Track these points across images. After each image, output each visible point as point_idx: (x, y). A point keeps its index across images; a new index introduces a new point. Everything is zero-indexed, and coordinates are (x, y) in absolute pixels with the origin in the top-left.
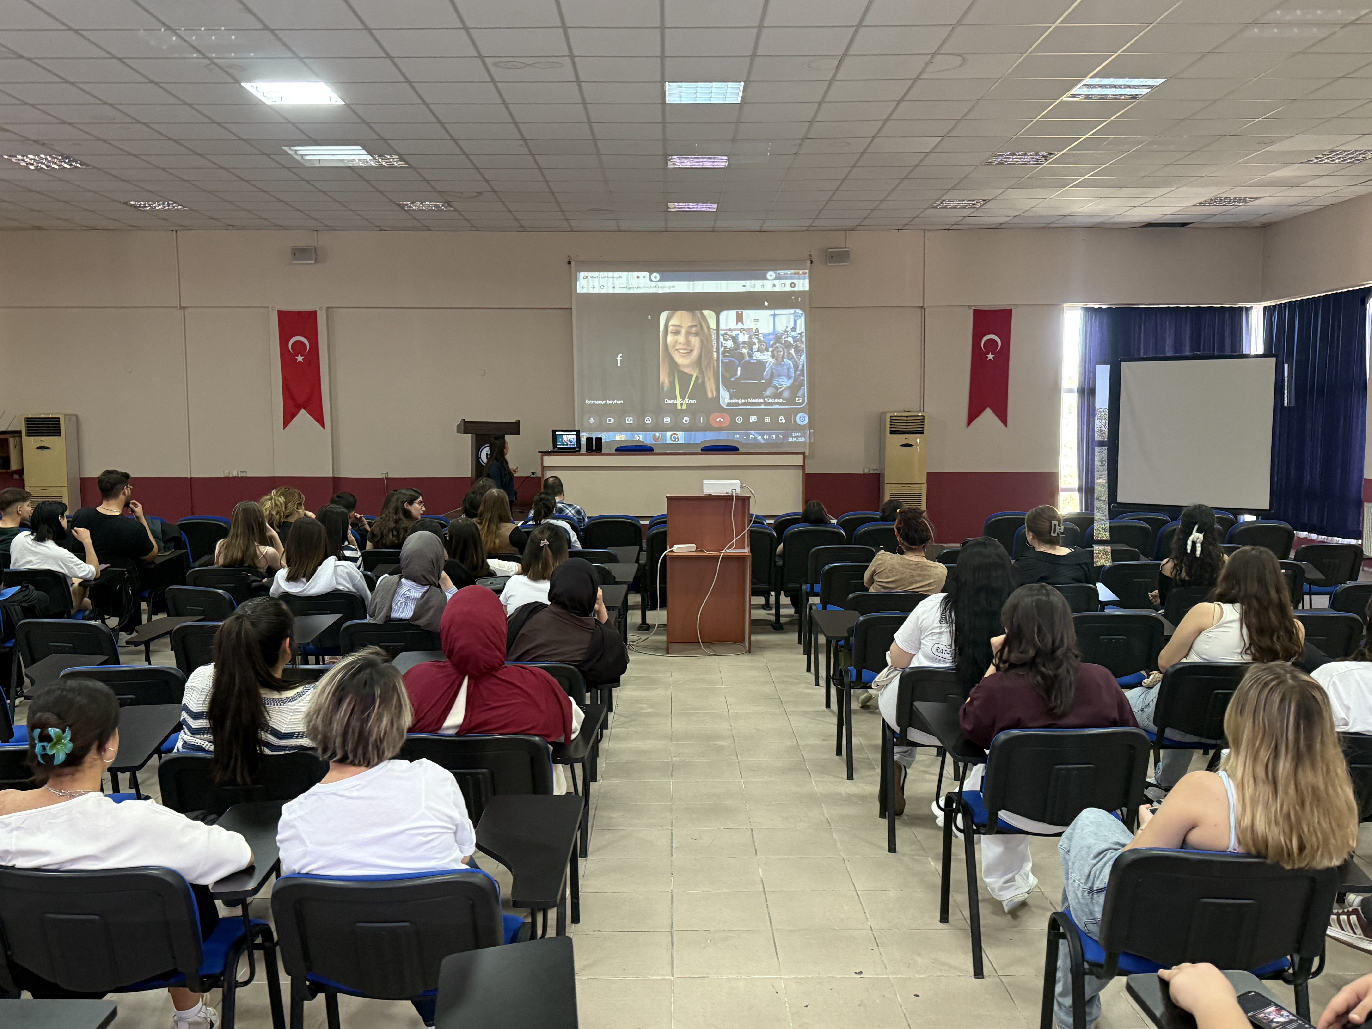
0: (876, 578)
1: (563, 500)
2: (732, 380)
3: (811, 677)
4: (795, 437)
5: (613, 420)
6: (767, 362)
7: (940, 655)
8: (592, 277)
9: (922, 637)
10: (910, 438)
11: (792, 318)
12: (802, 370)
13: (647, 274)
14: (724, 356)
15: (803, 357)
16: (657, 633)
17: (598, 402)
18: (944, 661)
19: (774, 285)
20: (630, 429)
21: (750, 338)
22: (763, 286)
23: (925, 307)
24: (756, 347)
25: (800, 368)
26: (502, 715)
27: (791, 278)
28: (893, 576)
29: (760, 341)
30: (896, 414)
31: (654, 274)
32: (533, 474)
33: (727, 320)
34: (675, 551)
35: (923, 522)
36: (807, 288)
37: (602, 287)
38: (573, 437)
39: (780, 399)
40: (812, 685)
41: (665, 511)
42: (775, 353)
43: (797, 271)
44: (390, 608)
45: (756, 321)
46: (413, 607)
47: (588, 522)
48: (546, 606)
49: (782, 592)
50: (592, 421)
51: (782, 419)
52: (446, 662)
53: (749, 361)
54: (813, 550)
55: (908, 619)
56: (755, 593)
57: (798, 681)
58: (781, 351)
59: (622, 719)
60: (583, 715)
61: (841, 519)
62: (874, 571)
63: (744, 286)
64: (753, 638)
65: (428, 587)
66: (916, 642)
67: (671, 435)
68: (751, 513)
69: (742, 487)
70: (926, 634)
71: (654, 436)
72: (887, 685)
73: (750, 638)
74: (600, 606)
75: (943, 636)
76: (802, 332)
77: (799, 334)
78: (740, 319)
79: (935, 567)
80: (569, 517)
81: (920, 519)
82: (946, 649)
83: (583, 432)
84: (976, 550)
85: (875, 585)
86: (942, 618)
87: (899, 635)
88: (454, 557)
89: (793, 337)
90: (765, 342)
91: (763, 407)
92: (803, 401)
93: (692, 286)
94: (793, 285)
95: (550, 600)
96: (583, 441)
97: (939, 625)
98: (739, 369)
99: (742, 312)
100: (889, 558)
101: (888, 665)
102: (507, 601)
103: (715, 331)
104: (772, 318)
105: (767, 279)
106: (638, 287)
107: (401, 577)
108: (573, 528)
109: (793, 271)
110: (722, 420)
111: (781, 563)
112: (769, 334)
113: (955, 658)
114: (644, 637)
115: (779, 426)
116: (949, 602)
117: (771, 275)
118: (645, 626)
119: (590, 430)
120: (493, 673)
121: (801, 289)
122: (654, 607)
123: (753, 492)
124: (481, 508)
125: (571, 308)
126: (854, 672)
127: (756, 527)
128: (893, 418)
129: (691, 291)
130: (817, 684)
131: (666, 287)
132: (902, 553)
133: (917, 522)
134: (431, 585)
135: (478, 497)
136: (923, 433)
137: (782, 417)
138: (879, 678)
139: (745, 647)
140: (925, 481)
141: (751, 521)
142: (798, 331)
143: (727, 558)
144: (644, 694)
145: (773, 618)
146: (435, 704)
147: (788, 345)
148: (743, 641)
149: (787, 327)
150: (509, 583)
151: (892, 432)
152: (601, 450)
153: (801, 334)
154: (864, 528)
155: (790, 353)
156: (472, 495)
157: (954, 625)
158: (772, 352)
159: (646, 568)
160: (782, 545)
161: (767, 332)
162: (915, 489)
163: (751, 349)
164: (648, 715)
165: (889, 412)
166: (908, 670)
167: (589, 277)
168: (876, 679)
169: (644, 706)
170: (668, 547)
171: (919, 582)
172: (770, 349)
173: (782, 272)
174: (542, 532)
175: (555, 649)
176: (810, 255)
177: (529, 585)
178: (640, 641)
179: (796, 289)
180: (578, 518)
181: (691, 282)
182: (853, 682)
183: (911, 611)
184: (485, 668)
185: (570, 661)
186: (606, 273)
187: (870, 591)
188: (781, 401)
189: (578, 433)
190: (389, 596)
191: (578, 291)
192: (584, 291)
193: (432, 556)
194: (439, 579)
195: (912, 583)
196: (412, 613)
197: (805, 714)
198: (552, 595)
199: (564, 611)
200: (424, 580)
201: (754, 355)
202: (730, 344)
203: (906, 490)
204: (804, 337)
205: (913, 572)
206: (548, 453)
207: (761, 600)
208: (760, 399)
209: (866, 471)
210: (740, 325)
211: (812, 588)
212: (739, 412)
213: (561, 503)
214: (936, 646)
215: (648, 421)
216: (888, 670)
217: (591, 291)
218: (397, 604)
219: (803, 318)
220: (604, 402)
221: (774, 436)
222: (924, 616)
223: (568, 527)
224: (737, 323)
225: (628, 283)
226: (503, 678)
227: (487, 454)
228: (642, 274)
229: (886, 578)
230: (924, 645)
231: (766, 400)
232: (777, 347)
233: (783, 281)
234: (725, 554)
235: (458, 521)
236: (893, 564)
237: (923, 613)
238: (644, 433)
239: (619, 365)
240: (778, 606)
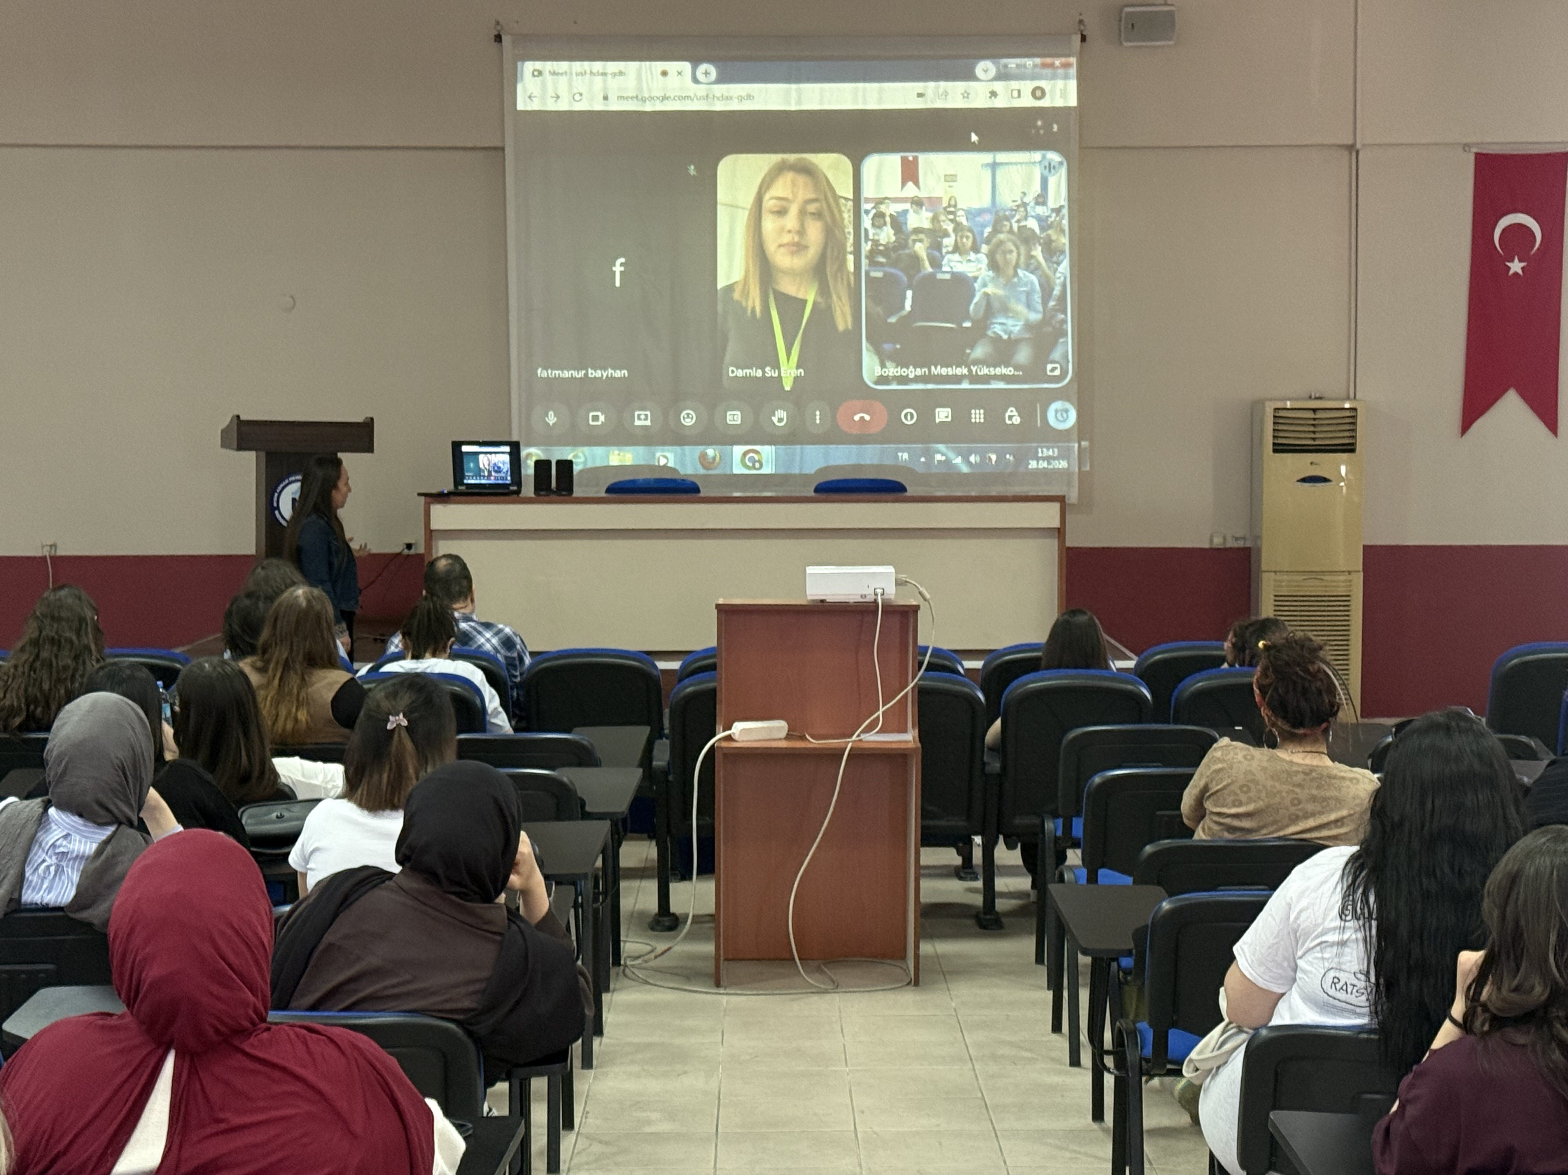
0: (1209, 805)
1: (473, 612)
2: (893, 320)
3: (1062, 1043)
4: (1043, 459)
5: (602, 418)
6: (975, 278)
7: (1342, 995)
8: (554, 73)
9: (1300, 953)
10: (1322, 464)
11: (1037, 172)
12: (1062, 298)
13: (686, 66)
14: (873, 263)
15: (1064, 267)
16: (692, 937)
17: (566, 374)
18: (1355, 1013)
19: (993, 94)
20: (647, 438)
21: (935, 219)
22: (966, 95)
23: (1358, 146)
24: (948, 242)
25: (1057, 291)
26: (256, 1146)
27: (1033, 78)
28: (1250, 800)
29: (958, 227)
30: (1289, 405)
31: (703, 67)
32: (409, 546)
33: (879, 176)
34: (736, 737)
35: (1319, 670)
36: (1073, 102)
37: (577, 97)
38: (501, 458)
39: (1006, 366)
40: (1065, 1065)
41: (713, 643)
42: (999, 257)
43: (1048, 60)
44: (21, 880)
45: (950, 178)
46: (76, 878)
47: (532, 666)
48: (390, 875)
49: (1001, 838)
50: (551, 419)
51: (1012, 416)
52: (121, 1017)
53: (932, 276)
54: (1072, 735)
55: (1266, 908)
56: (929, 838)
57: (1029, 1055)
58: (1011, 252)
59: (597, 1148)
60: (461, 1145)
61: (1146, 659)
62: (1206, 789)
63: (920, 95)
64: (926, 948)
65: (112, 829)
66: (1285, 964)
67: (745, 454)
68: (921, 642)
69: (899, 583)
70: (1309, 944)
71: (703, 456)
72: (1218, 1068)
73: (917, 947)
74: (529, 877)
75: (1347, 950)
76: (1062, 207)
77: (1053, 210)
78: (910, 173)
79: (1351, 780)
80: (487, 653)
81: (1313, 663)
82: (1355, 982)
83: (529, 445)
84: (1427, 741)
85: (1207, 821)
86: (1344, 908)
87: (1245, 947)
88: (194, 756)
89: (1038, 218)
90: (971, 231)
91: (965, 385)
92: (1064, 373)
93: (794, 95)
94: (1038, 93)
95: (399, 861)
96: (528, 470)
97: (1337, 922)
98: (909, 294)
99: (916, 159)
100: (1240, 757)
101: (1222, 1020)
102: (307, 863)
103: (850, 203)
104: (988, 173)
105: (976, 79)
106: (665, 98)
107: (47, 805)
108: (492, 679)
109: (1038, 61)
110: (867, 418)
111: (995, 766)
112: (981, 212)
113: (1376, 1004)
114: (661, 947)
115: (1005, 433)
116: (1361, 867)
117: (985, 68)
118: (666, 921)
119: (547, 441)
120: (236, 1043)
121: (1059, 103)
122: (686, 876)
123: (928, 596)
124: (265, 634)
125: (503, 149)
126: (1150, 1035)
127: (932, 679)
128: (1281, 413)
129: (793, 108)
130: (1075, 1061)
131: (731, 98)
132: (1273, 745)
133: (1307, 671)
134: (120, 824)
135: (261, 605)
136: (1353, 451)
137: (1012, 411)
138: (1199, 1053)
139: (906, 970)
140: (1361, 568)
141: (921, 664)
142: (1052, 203)
143: (860, 756)
144: (653, 1086)
145: (978, 900)
146: (96, 1116)
147: (1026, 238)
148: (902, 956)
149: (1024, 194)
150: (314, 820)
151: (1279, 449)
152: (570, 490)
153: (1058, 211)
154: (1198, 683)
155: (1032, 257)
156: (247, 602)
157: (1374, 923)
158: (991, 256)
159: (671, 778)
160: (998, 723)
161: (976, 205)
162: (1338, 585)
163: (936, 246)
164: (658, 1138)
165: (1271, 400)
166: (1264, 1032)
167: (546, 74)
168: (1193, 1055)
169: (655, 1116)
170: (719, 728)
171: (1313, 815)
172: (985, 248)
173: (1012, 63)
174: (393, 695)
175: (409, 982)
176: (1081, 22)
177: (356, 823)
178: (652, 955)
179: (1045, 103)
180: (506, 658)
181: (794, 86)
182: (1148, 1061)
183: (1274, 887)
184: (217, 1032)
185: (439, 1011)
186: (586, 64)
187: (1196, 837)
188: (1009, 371)
189: (515, 449)
190: (18, 852)
191: (520, 107)
192: (535, 106)
193: (121, 754)
194: (139, 810)
195: (1294, 819)
196: (73, 893)
197: (1040, 1136)
198: (403, 849)
199: (429, 888)
200: (102, 812)
201: (944, 262)
202: (887, 235)
203: (1312, 588)
204: (1067, 217)
205: (1297, 790)
206: (442, 497)
207: (950, 856)
208: (959, 365)
209: (1218, 542)
210: (911, 190)
211: (1068, 827)
212: (908, 399)
213: (467, 619)
214: (1332, 974)
215: (688, 418)
216: (1223, 1032)
217: (551, 106)
218: (37, 869)
219: (1063, 171)
220: (582, 373)
221: (994, 457)
222: (1304, 903)
223: (478, 677)
224: (904, 184)
225: (640, 88)
226: (261, 1055)
227: (294, 500)
228: (673, 66)
229: (1234, 806)
230: (1305, 972)
231: (974, 369)
232: (1001, 243)
233: (1014, 84)
234: (856, 745)
235: (202, 668)
236: (1251, 772)
237: (1301, 895)
238: (678, 449)
239: (618, 284)
240: (990, 869)
